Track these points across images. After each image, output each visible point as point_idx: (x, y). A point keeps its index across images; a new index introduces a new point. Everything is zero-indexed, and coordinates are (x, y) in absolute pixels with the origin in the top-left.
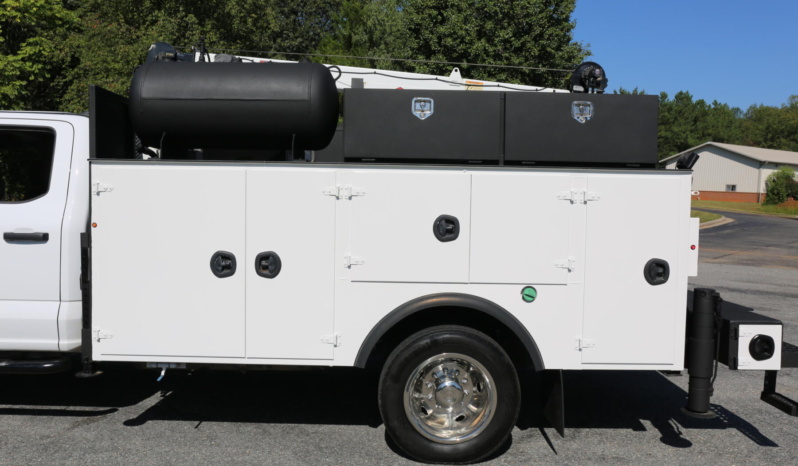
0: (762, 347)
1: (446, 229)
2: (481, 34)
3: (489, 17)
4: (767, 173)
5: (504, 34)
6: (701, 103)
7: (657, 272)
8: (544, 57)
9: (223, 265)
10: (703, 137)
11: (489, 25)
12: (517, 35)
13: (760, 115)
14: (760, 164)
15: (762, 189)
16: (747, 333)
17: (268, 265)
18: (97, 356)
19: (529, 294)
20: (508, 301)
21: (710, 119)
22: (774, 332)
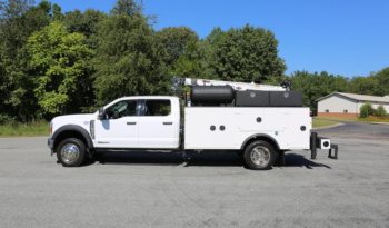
0: (326, 144)
1: (259, 120)
2: (244, 55)
3: (246, 49)
4: (360, 105)
5: (253, 55)
6: (332, 76)
7: (303, 128)
8: (268, 63)
9: (213, 128)
10: (333, 90)
11: (247, 52)
12: (258, 55)
13: (357, 80)
14: (357, 101)
15: (359, 112)
16: (323, 141)
17: (222, 128)
18: (186, 147)
19: (276, 134)
20: (272, 135)
21: (336, 82)
22: (328, 141)
